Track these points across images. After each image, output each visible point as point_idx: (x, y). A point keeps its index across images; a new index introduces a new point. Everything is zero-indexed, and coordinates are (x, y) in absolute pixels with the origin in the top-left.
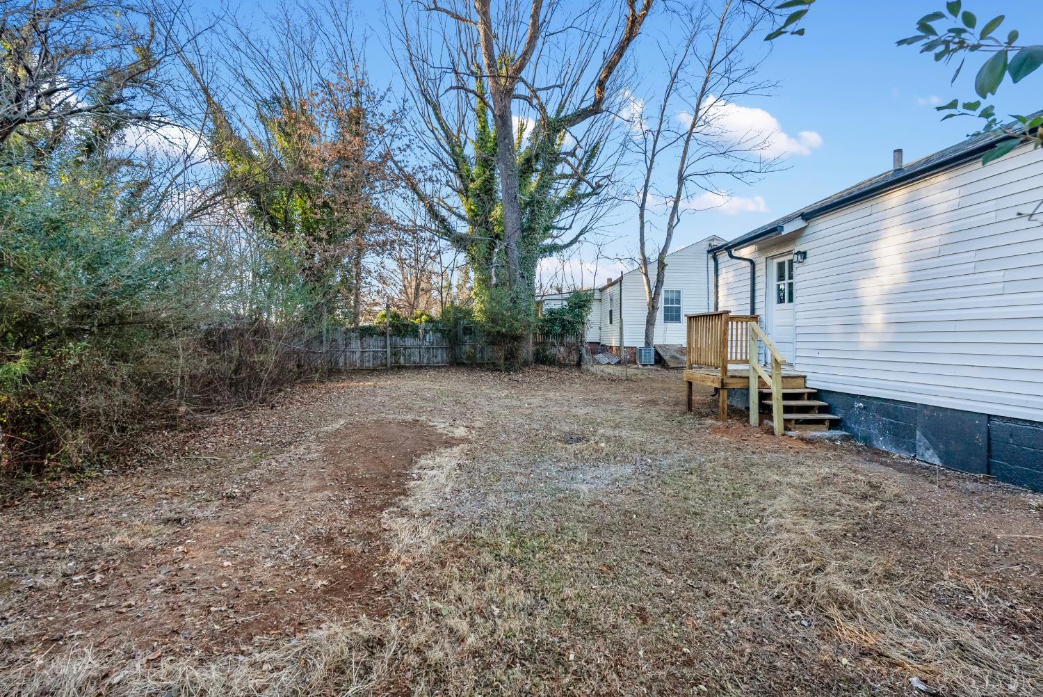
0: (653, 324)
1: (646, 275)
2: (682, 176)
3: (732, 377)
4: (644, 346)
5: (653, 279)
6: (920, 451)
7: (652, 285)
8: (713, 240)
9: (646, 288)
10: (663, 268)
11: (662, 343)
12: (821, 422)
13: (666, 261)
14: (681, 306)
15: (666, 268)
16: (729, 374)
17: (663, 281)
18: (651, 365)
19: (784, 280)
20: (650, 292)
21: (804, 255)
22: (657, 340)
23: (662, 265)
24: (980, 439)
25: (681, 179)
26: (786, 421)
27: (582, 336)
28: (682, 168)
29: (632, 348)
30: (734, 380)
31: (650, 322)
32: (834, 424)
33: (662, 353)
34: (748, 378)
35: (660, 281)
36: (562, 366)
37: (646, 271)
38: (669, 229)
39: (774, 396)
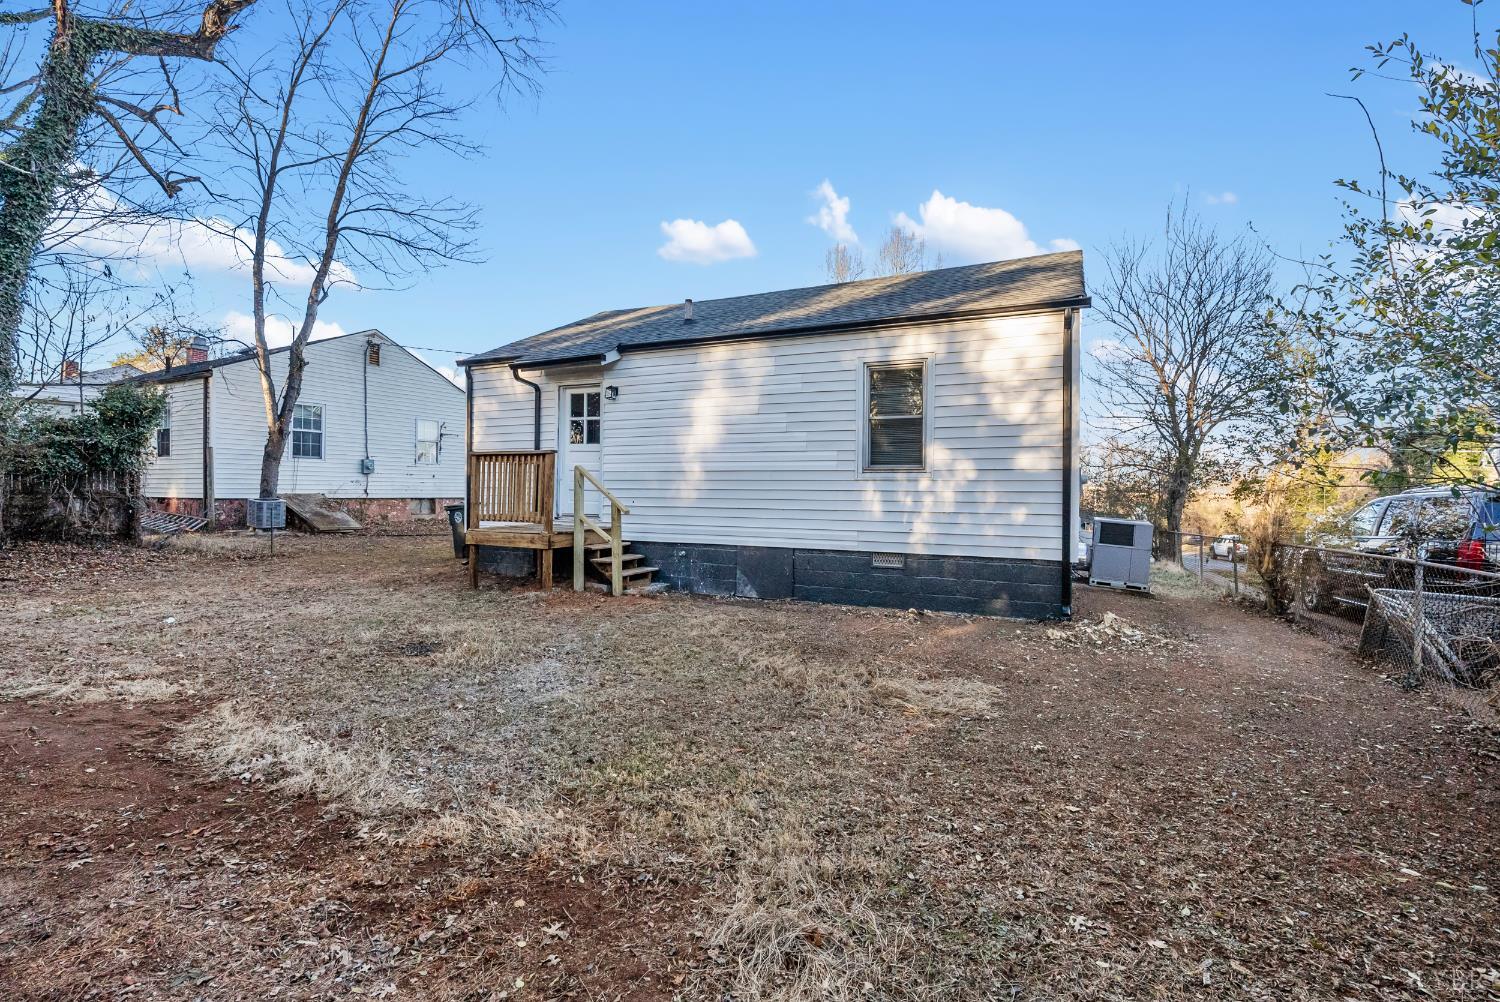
0: (277, 460)
1: (267, 374)
2: (336, 225)
3: (560, 533)
4: (258, 497)
5: (281, 385)
6: (740, 588)
7: (277, 394)
8: (373, 335)
9: (267, 397)
10: (300, 368)
11: (289, 492)
12: (643, 576)
13: (307, 353)
14: (323, 431)
15: (306, 368)
16: (555, 529)
17: (299, 390)
18: (280, 529)
19: (581, 415)
20: (275, 405)
21: (615, 390)
22: (283, 486)
23: (297, 364)
24: (788, 570)
25: (333, 231)
26: (625, 578)
27: (134, 479)
28: (335, 211)
29: (231, 501)
30: (562, 537)
31: (271, 457)
32: (656, 577)
33: (296, 508)
34: (572, 534)
35: (293, 387)
36: (87, 540)
37: (268, 368)
38: (310, 307)
39: (614, 551)
